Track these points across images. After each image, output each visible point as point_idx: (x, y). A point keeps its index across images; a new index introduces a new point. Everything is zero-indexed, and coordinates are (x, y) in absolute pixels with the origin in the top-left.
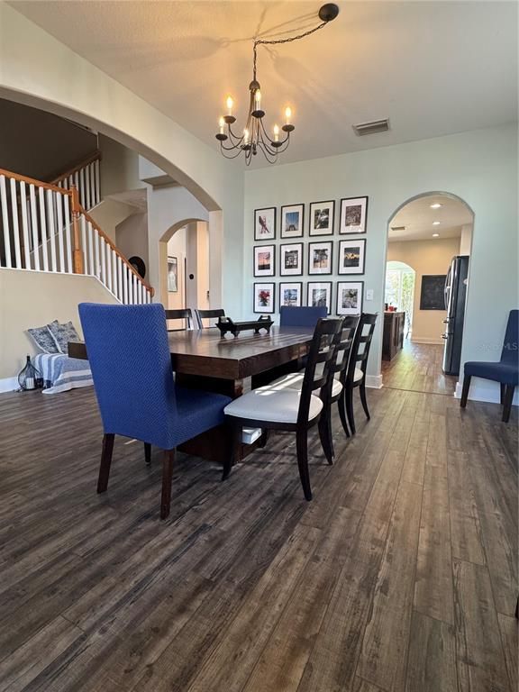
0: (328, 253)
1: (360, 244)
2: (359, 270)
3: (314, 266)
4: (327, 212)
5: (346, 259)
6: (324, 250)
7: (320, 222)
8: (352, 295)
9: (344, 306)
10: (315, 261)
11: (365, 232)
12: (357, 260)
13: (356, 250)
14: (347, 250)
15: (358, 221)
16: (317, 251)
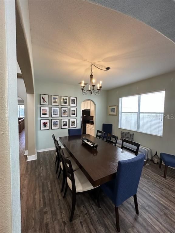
0: (67, 111)
1: (75, 109)
2: (75, 116)
3: (63, 114)
4: (66, 99)
5: (72, 113)
6: (66, 110)
7: (64, 102)
8: (73, 122)
9: (72, 125)
10: (63, 113)
11: (76, 106)
12: (75, 113)
13: (75, 111)
14: (72, 111)
15: (75, 103)
16: (64, 110)
